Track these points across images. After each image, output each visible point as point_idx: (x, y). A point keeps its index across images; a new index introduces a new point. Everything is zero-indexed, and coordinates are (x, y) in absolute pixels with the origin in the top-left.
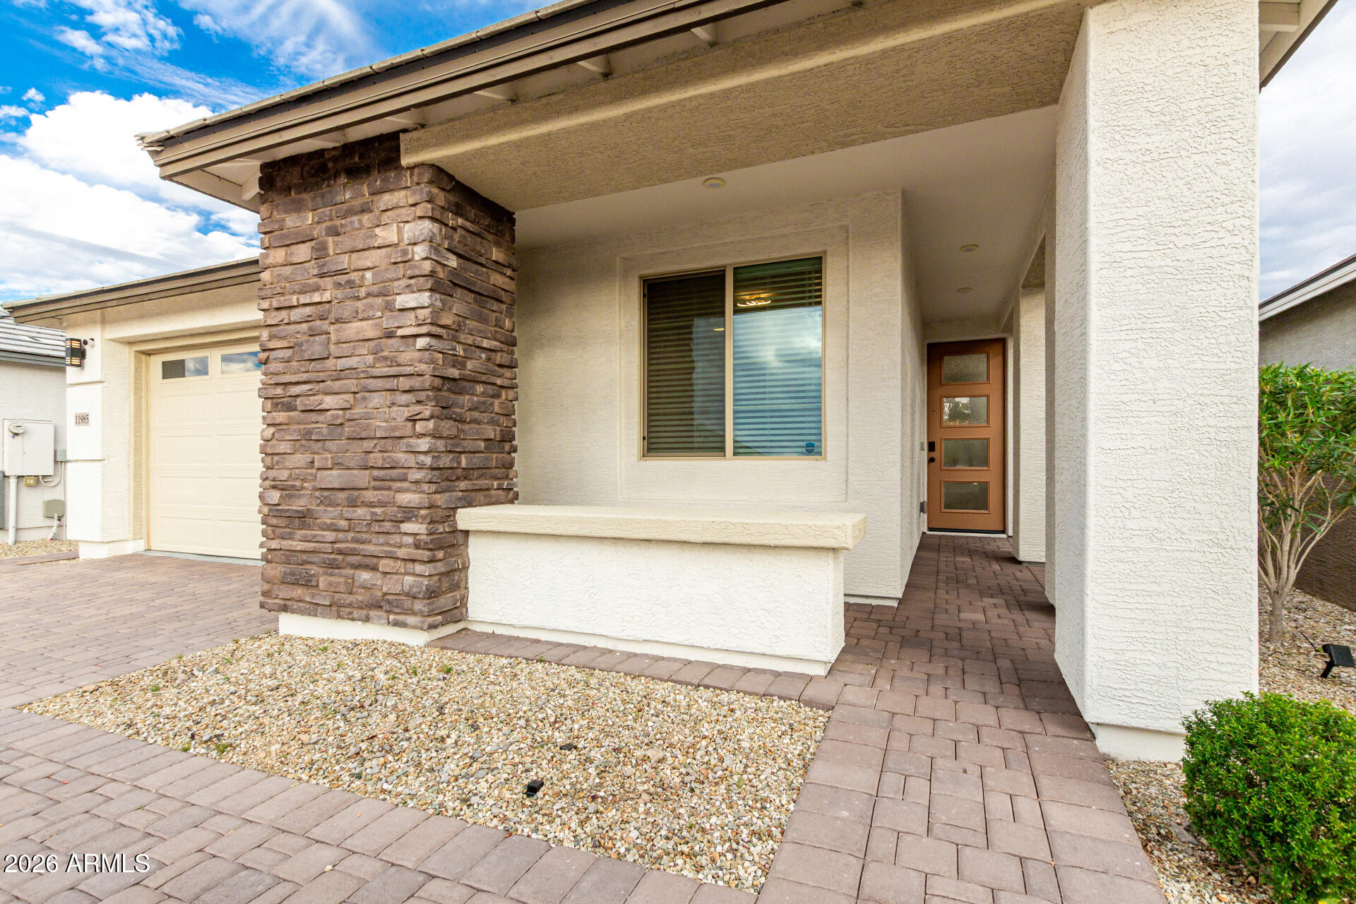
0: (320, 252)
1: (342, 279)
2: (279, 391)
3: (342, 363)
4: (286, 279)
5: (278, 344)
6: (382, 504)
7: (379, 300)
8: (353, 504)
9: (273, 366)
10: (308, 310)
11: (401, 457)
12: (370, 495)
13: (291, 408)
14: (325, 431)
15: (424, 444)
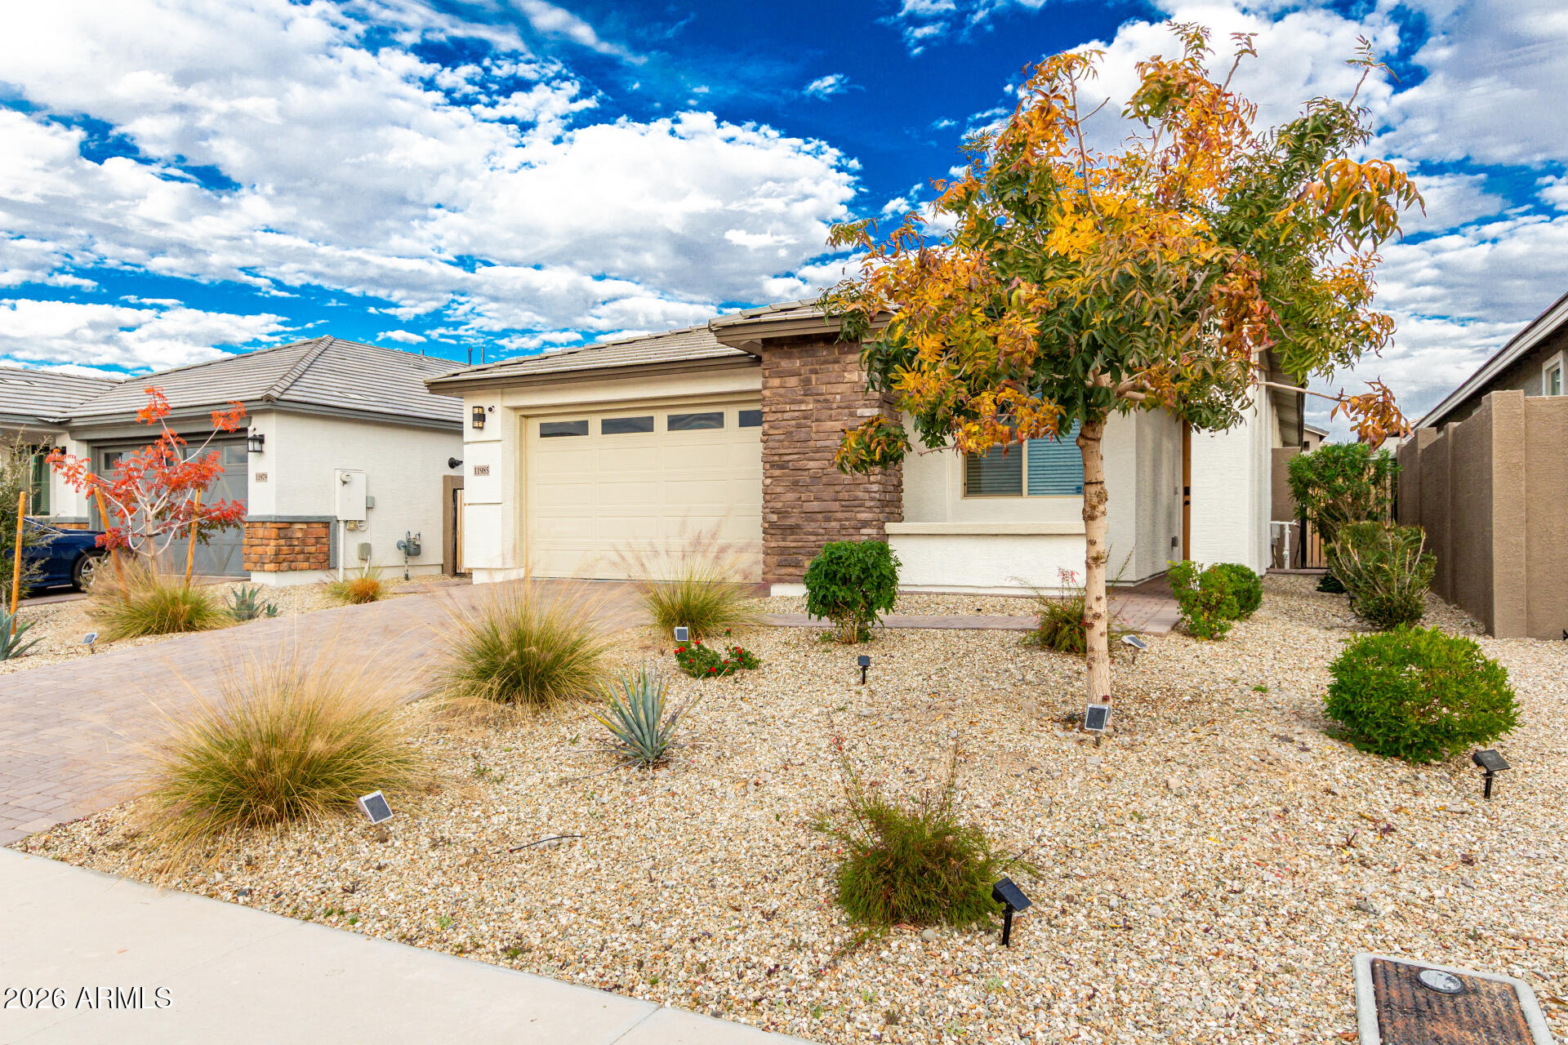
0: (807, 381)
1: (821, 398)
2: (776, 458)
3: (819, 444)
4: (781, 396)
5: (776, 432)
6: (847, 519)
7: (846, 411)
8: (828, 520)
9: (771, 444)
10: (796, 414)
11: (860, 494)
12: (839, 515)
13: (782, 467)
14: (808, 480)
15: (875, 487)
